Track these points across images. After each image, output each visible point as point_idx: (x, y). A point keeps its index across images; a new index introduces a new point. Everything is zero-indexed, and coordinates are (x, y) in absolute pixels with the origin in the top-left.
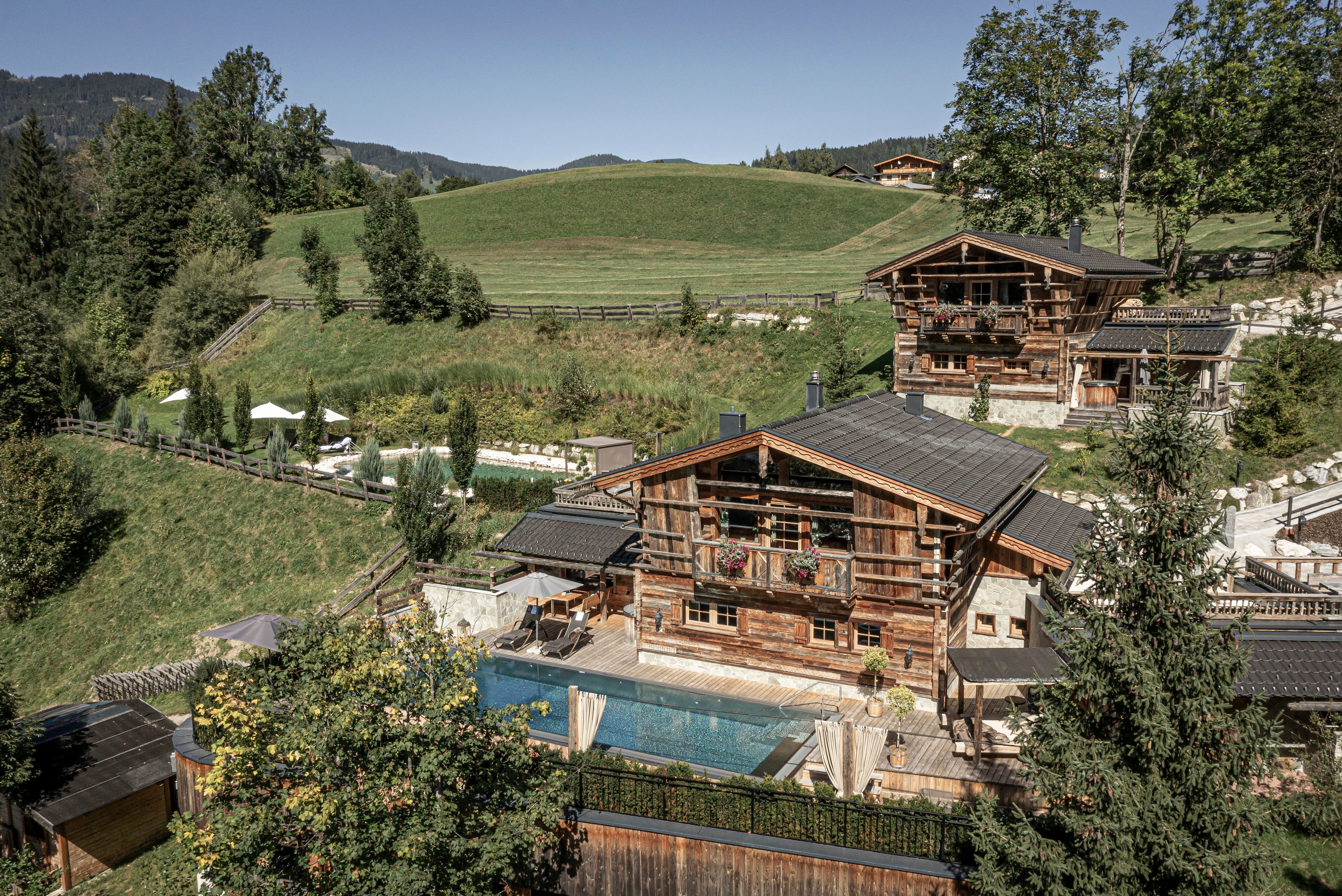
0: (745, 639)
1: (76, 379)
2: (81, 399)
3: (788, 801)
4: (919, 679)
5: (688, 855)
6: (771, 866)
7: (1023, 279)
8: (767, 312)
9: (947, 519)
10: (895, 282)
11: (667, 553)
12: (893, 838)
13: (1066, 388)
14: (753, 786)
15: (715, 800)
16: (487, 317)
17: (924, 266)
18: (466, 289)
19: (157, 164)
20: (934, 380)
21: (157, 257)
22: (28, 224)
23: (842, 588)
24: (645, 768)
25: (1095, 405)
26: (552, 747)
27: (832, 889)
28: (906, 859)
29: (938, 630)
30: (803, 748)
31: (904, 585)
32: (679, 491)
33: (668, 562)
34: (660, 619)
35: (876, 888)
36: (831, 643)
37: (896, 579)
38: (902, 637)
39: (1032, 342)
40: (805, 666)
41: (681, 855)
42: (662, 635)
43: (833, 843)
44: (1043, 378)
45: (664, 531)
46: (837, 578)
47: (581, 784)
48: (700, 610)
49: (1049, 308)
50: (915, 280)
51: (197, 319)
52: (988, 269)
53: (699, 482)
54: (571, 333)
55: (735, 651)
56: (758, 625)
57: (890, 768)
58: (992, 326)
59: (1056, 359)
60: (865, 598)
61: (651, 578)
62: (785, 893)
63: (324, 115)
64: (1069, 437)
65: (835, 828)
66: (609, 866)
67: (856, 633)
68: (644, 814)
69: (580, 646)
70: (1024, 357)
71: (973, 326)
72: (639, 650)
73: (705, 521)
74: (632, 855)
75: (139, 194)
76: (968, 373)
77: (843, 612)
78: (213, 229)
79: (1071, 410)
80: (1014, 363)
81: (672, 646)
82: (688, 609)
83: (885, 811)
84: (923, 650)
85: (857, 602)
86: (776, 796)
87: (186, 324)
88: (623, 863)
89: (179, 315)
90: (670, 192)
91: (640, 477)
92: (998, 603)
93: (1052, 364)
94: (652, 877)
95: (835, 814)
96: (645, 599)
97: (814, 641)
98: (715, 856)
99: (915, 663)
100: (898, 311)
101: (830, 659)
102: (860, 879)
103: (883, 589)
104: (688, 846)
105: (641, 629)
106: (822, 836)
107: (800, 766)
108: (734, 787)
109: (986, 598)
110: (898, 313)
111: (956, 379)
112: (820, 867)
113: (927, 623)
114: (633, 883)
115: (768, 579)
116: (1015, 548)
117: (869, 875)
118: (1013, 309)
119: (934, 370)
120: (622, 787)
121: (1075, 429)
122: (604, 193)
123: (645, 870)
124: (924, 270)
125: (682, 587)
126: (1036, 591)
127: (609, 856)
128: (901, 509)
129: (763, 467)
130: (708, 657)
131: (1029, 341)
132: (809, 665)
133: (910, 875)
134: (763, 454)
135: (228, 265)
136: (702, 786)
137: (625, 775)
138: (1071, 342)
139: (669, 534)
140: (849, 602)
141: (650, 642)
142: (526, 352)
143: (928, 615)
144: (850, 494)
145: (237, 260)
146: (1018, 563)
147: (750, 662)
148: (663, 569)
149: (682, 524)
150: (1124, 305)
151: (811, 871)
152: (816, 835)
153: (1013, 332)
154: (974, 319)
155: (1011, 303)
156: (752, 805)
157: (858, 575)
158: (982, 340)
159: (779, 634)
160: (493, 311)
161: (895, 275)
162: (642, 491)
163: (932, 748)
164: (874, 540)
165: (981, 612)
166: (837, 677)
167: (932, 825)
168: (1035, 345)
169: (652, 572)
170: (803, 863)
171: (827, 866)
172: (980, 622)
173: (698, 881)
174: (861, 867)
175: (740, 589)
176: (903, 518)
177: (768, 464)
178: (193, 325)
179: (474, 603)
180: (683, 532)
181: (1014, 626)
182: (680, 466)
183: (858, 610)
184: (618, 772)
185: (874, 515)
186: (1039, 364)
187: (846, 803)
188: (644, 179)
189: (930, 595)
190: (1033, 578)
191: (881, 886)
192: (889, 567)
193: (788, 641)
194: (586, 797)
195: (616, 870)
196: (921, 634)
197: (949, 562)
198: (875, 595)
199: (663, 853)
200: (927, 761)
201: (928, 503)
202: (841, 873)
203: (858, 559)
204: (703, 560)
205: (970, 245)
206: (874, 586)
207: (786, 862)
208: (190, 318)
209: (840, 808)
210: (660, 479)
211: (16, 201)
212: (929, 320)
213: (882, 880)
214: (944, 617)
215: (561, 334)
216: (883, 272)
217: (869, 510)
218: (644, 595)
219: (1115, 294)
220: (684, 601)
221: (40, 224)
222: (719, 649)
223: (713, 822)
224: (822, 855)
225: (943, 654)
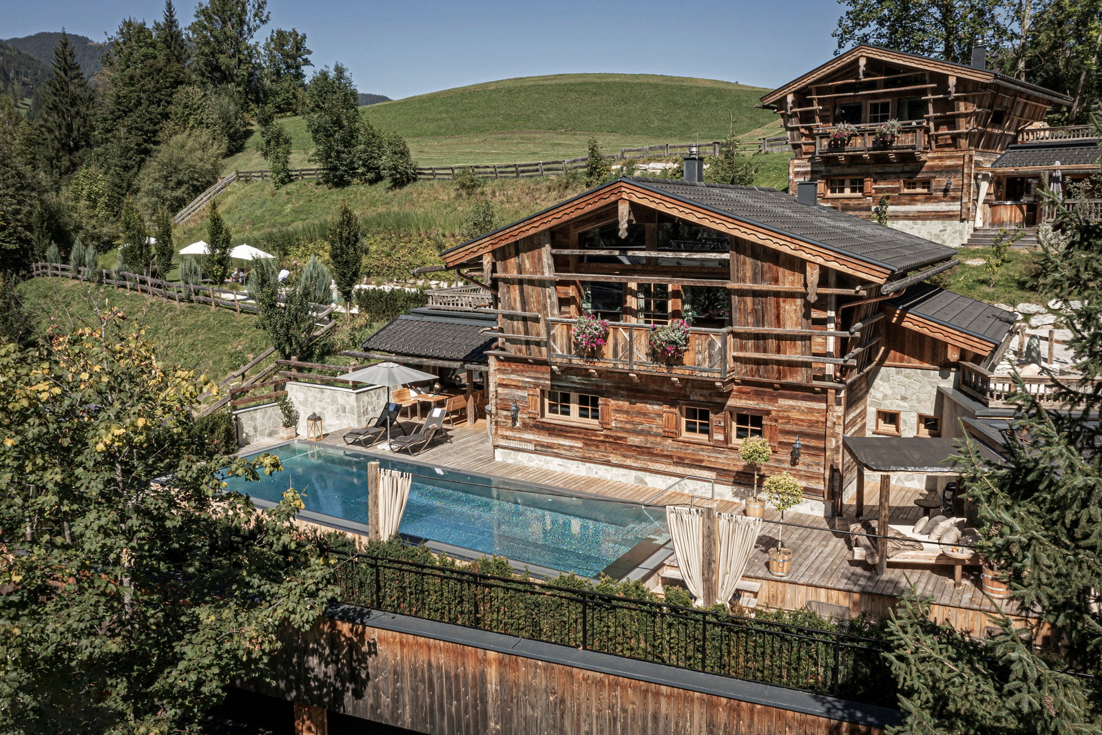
0: (608, 433)
1: (47, 228)
2: (50, 244)
3: (629, 609)
4: (809, 478)
5: (501, 674)
6: (605, 693)
7: (924, 92)
8: (668, 161)
9: (844, 280)
10: (790, 105)
11: (522, 336)
12: (768, 662)
13: (970, 205)
14: (587, 590)
15: (537, 605)
16: (415, 180)
17: (820, 86)
18: (395, 153)
19: (151, 67)
20: (829, 205)
21: (152, 145)
22: (59, 127)
23: (716, 367)
24: (453, 563)
25: (1001, 223)
26: (350, 535)
27: (684, 727)
28: (786, 692)
29: (831, 418)
30: (662, 550)
31: (792, 365)
32: (533, 265)
33: (524, 347)
34: (517, 411)
35: (743, 729)
36: (705, 437)
37: (782, 357)
38: (788, 427)
39: (933, 159)
40: (676, 464)
41: (492, 673)
42: (519, 430)
43: (691, 668)
44: (945, 196)
45: (519, 312)
46: (710, 356)
47: (378, 582)
48: (560, 400)
49: (951, 122)
50: (810, 103)
51: (173, 189)
52: (887, 84)
53: (554, 251)
54: (488, 190)
55: (597, 446)
56: (622, 417)
57: (769, 576)
58: (892, 142)
59: (960, 175)
60: (744, 383)
61: (506, 366)
62: (624, 729)
63: (304, 37)
64: (974, 255)
65: (691, 647)
66: (407, 684)
67: (735, 425)
68: (453, 621)
69: (433, 444)
70: (925, 175)
71: (870, 145)
72: (496, 447)
73: (564, 302)
74: (434, 671)
75: (135, 91)
76: (865, 196)
77: (719, 400)
78: (190, 114)
79: (975, 229)
80: (914, 183)
81: (530, 441)
82: (547, 401)
83: (758, 627)
84: (813, 443)
85: (735, 387)
86: (614, 602)
87: (163, 193)
88: (423, 681)
89: (156, 185)
90: (595, 94)
91: (490, 248)
92: (904, 398)
93: (955, 181)
94: (458, 700)
95: (691, 628)
96: (500, 390)
97: (685, 435)
98: (535, 677)
99: (804, 458)
100: (792, 136)
101: (704, 455)
102: (722, 716)
103: (766, 371)
104: (501, 663)
105: (496, 423)
106: (674, 657)
107: (654, 571)
108: (561, 589)
109: (889, 392)
110: (793, 139)
111: (852, 203)
112: (668, 697)
113: (819, 411)
114: (436, 706)
115: (631, 360)
116: (925, 331)
117: (735, 711)
118: (914, 124)
119: (829, 194)
120: (426, 586)
121: (980, 247)
122: (537, 96)
123: (450, 691)
124: (820, 91)
125: (539, 375)
126: (948, 384)
127: (407, 671)
128: (787, 272)
129: (623, 225)
130: (568, 453)
131: (930, 159)
132: (680, 462)
133: (790, 714)
134: (624, 209)
135: (200, 143)
136: (521, 587)
137: (429, 571)
138: (975, 158)
139: (524, 314)
140: (724, 384)
141: (507, 438)
142: (446, 206)
143: (820, 401)
144: (726, 256)
145: (209, 140)
146: (928, 353)
147: (614, 459)
148: (518, 355)
149: (538, 302)
150: (1030, 127)
151: (657, 702)
152: (665, 655)
153: (914, 148)
154: (872, 138)
155: (911, 118)
156: (584, 612)
157: (735, 354)
158: (880, 160)
159: (646, 426)
160: (420, 174)
161: (790, 98)
162: (494, 265)
163: (824, 555)
164: (755, 311)
165: (883, 408)
166: (712, 475)
167: (822, 648)
168: (937, 162)
169: (509, 360)
170: (646, 691)
171: (677, 697)
172: (881, 422)
173: (515, 708)
174: (724, 701)
175: (601, 373)
176: (789, 281)
177: (629, 222)
178: (168, 194)
179: (334, 401)
180: (539, 311)
181: (922, 426)
182: (532, 232)
183: (735, 397)
184: (421, 568)
185: (754, 280)
186: (942, 181)
187: (705, 614)
188: (572, 84)
189: (823, 378)
190: (945, 367)
191: (750, 726)
192: (772, 343)
193: (656, 435)
194: (384, 597)
195: (415, 689)
196: (812, 424)
197: (846, 334)
198: (757, 378)
199: (470, 670)
200: (817, 570)
201: (820, 261)
202: (696, 706)
203: (736, 335)
204: (559, 340)
205: (868, 58)
206: (755, 367)
207: (624, 688)
208: (166, 187)
209: (697, 621)
210: (513, 250)
211: (51, 109)
212: (825, 142)
213: (752, 719)
214: (839, 404)
215: (479, 190)
216: (778, 96)
217: (749, 274)
218: (500, 385)
219: (1021, 116)
220: (542, 391)
221: (69, 128)
222: (580, 444)
223: (536, 635)
224: (673, 682)
225: (838, 447)
